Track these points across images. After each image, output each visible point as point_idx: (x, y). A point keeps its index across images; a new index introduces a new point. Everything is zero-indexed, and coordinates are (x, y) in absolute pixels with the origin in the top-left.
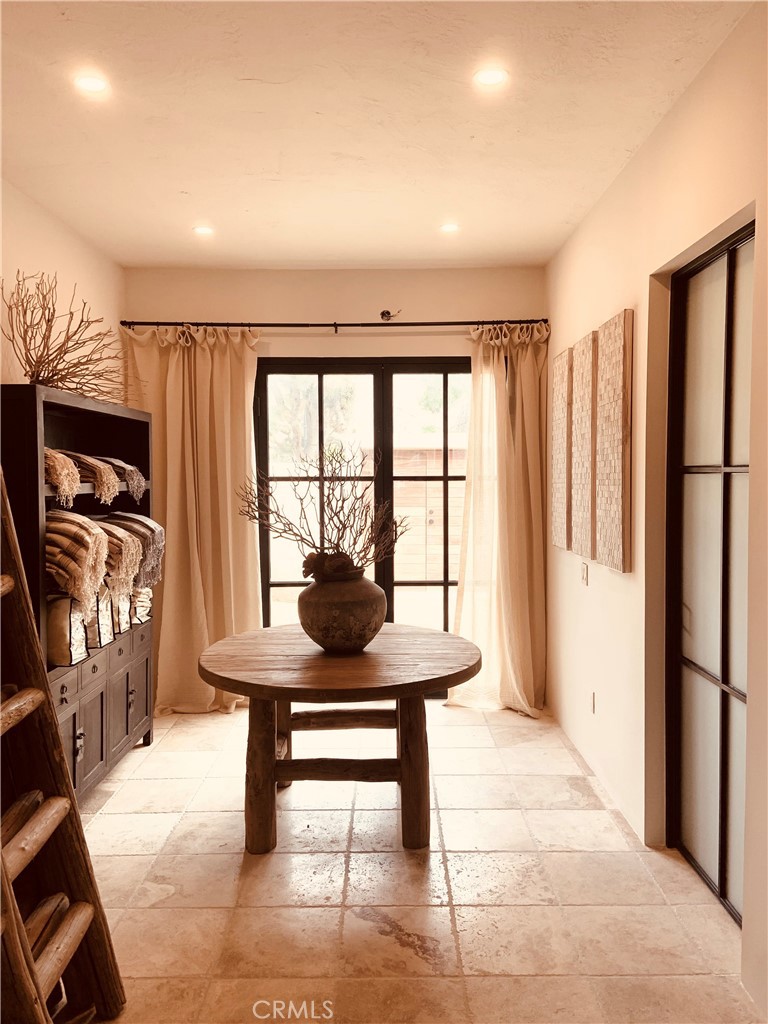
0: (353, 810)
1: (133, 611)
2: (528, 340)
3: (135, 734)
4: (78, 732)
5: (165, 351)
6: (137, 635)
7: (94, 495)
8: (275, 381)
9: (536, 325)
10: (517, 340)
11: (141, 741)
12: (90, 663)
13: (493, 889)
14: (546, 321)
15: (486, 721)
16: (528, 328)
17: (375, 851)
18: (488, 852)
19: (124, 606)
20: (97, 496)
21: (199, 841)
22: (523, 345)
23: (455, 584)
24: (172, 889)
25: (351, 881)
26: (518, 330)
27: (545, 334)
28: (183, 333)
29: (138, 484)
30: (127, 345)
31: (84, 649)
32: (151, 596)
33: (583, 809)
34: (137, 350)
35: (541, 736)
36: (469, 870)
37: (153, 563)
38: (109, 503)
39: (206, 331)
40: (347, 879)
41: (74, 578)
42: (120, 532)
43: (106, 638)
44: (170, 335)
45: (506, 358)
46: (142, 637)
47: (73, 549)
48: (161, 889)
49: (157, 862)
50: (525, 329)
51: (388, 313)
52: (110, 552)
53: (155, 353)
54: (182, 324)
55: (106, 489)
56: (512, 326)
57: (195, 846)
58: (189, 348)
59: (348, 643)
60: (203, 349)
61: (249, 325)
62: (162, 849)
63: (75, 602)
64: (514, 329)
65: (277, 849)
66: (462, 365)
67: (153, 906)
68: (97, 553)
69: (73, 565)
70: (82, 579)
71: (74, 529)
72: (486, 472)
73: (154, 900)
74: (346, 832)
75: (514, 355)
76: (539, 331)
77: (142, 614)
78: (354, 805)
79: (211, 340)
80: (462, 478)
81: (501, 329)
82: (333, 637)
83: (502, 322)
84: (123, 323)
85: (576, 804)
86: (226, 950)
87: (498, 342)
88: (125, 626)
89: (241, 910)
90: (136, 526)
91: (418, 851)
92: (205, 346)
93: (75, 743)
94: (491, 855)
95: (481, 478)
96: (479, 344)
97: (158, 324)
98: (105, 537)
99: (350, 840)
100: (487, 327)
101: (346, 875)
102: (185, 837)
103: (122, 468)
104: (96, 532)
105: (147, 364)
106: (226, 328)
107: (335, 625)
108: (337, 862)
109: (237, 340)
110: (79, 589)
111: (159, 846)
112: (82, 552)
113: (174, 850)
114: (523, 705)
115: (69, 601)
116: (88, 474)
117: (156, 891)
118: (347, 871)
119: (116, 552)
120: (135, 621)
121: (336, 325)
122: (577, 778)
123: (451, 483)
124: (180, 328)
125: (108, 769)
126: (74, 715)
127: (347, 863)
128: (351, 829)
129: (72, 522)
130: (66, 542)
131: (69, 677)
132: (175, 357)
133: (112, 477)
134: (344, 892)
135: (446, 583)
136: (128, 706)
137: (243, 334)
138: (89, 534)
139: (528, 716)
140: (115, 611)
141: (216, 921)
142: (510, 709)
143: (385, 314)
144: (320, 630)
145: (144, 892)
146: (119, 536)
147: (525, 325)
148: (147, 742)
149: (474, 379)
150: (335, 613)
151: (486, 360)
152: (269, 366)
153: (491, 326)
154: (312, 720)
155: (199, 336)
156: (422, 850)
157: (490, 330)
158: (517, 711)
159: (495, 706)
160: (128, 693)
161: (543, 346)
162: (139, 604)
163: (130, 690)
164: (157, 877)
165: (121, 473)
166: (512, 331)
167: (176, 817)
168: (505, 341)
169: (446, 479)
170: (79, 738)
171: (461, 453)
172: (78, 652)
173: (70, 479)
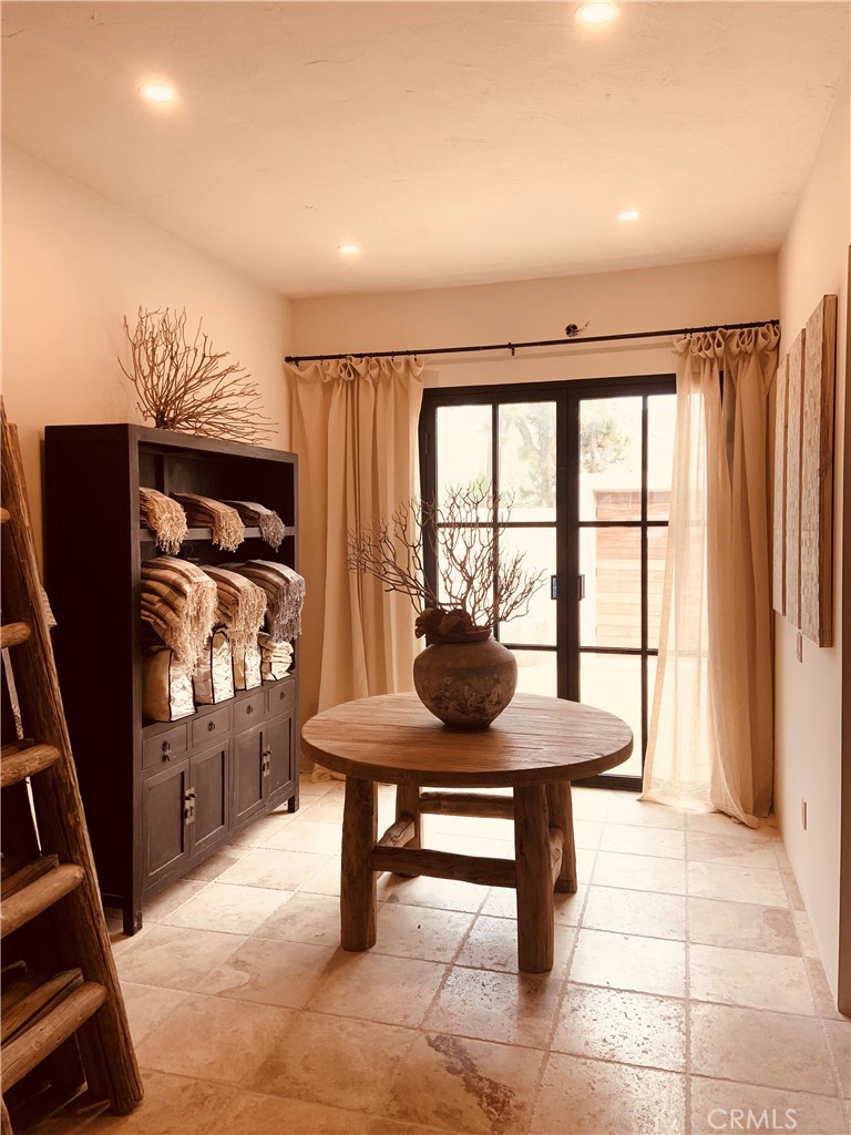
0: (477, 915)
1: (265, 665)
2: (749, 348)
3: (273, 798)
4: (187, 793)
5: (328, 388)
6: (274, 693)
7: (212, 541)
8: (444, 414)
9: (761, 329)
10: (735, 349)
11: (284, 806)
12: (204, 721)
13: (609, 1039)
14: (775, 323)
15: (686, 825)
16: (750, 333)
17: (483, 968)
18: (621, 991)
19: (253, 660)
20: (216, 542)
21: (299, 926)
22: (745, 355)
23: (654, 653)
24: (246, 976)
25: (440, 1002)
26: (737, 336)
27: (774, 339)
28: (345, 366)
29: (275, 529)
30: (292, 383)
31: (192, 706)
32: (292, 651)
33: (771, 952)
34: (301, 388)
35: (751, 850)
36: (588, 1010)
37: (289, 615)
38: (233, 548)
39: (368, 361)
40: (438, 996)
41: (171, 629)
42: (240, 581)
43: (224, 691)
44: (332, 368)
45: (721, 374)
46: (282, 695)
47: (171, 598)
48: (236, 976)
49: (244, 945)
50: (753, 334)
51: (575, 327)
52: (220, 603)
53: (319, 390)
54: (340, 357)
55: (225, 534)
56: (730, 331)
57: (292, 932)
58: (352, 382)
59: (464, 717)
60: (367, 383)
61: (415, 353)
62: (258, 929)
63: (175, 656)
64: (732, 335)
65: (374, 949)
66: (665, 384)
67: (220, 994)
68: (199, 603)
69: (170, 615)
70: (179, 629)
71: (173, 576)
72: (693, 517)
73: (224, 986)
74: (459, 939)
75: (733, 368)
76: (764, 336)
77: (279, 670)
78: (481, 908)
79: (374, 372)
80: (664, 524)
81: (714, 337)
82: (447, 708)
83: (716, 328)
84: (288, 360)
85: (764, 945)
86: (271, 1057)
87: (709, 353)
88: (253, 680)
89: (307, 1015)
90: (271, 576)
91: (534, 977)
92: (368, 379)
93: (183, 805)
94: (623, 995)
95: (687, 524)
96: (686, 358)
97: (322, 358)
98: (211, 584)
99: (460, 950)
100: (695, 335)
101: (439, 992)
102: (285, 920)
103: (257, 513)
104: (199, 583)
105: (310, 399)
106: (390, 358)
107: (447, 694)
108: (436, 975)
109: (401, 370)
110: (175, 641)
111: (259, 922)
112: (180, 602)
113: (268, 936)
114: (736, 810)
115: (168, 652)
116: (195, 515)
117: (231, 977)
118: (442, 987)
119: (228, 604)
120: (270, 677)
121: (511, 346)
122: (778, 911)
123: (651, 531)
124: (343, 361)
125: (231, 834)
126: (182, 774)
127: (445, 977)
128: (467, 936)
129: (174, 570)
130: (165, 590)
131: (172, 735)
132: (338, 394)
133: (234, 522)
134: (428, 1012)
135: (644, 652)
136: (262, 768)
137: (408, 363)
138: (190, 582)
139: (743, 823)
140: (237, 668)
141: (274, 1019)
142: (722, 813)
143: (571, 329)
144: (432, 699)
145: (219, 974)
146: (238, 585)
147: (746, 330)
148: (292, 809)
149: (680, 402)
150: (448, 680)
151: (696, 376)
152: (436, 398)
153: (701, 334)
154: (443, 803)
155: (361, 367)
156: (539, 976)
157: (698, 339)
158: (730, 817)
159: (702, 808)
160: (262, 755)
161: (772, 355)
162: (273, 659)
163: (264, 751)
164: (237, 961)
165: (250, 519)
166: (727, 339)
167: (287, 895)
168: (719, 351)
169: (644, 524)
170: (188, 799)
171: (664, 495)
172: (182, 705)
173: (171, 522)
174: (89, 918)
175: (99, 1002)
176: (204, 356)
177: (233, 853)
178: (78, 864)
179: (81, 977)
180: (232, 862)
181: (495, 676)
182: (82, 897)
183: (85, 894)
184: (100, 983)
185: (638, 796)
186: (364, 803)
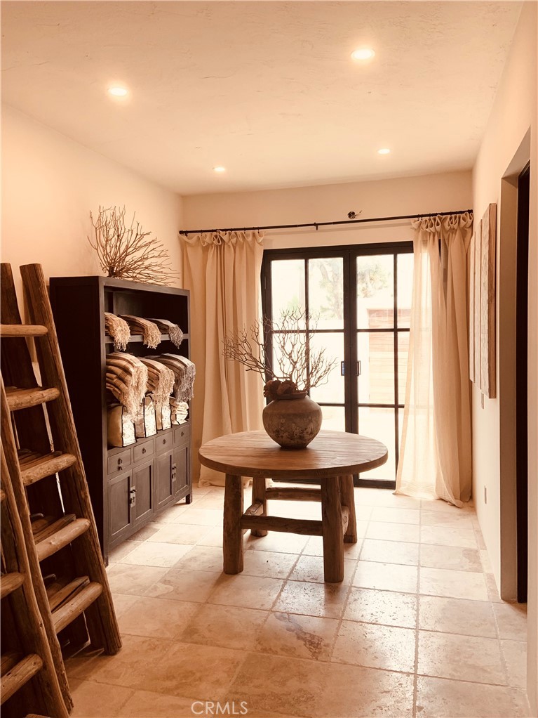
0: (300, 555)
1: (173, 416)
2: (456, 226)
3: (178, 495)
4: (131, 489)
5: (206, 250)
6: (178, 432)
7: (143, 342)
8: (277, 266)
9: (462, 215)
10: (447, 227)
11: (183, 500)
12: (139, 449)
13: (375, 614)
14: (471, 211)
15: (421, 507)
16: (456, 217)
17: (304, 581)
18: (382, 591)
19: (166, 413)
20: (145, 343)
21: (198, 563)
22: (453, 231)
23: (402, 407)
24: (172, 588)
25: (281, 598)
26: (448, 220)
27: (469, 222)
28: (216, 236)
29: (177, 335)
30: (183, 247)
31: (134, 438)
32: (188, 408)
33: (466, 570)
34: (189, 249)
35: (458, 519)
36: (363, 600)
37: (187, 386)
38: (155, 347)
39: (230, 234)
40: (280, 595)
41: (123, 393)
42: (159, 366)
43: (151, 431)
44: (208, 238)
45: (440, 241)
46: (182, 434)
47: (123, 376)
48: (166, 588)
49: (168, 573)
50: (457, 218)
51: (353, 213)
52: (149, 379)
53: (200, 250)
54: (215, 231)
55: (150, 339)
56: (444, 216)
57: (194, 565)
58: (220, 246)
59: (292, 442)
60: (229, 247)
61: (258, 228)
62: (176, 564)
63: (125, 410)
64: (445, 219)
65: (242, 573)
66: (407, 247)
67: (157, 597)
68: (139, 378)
69: (122, 385)
70: (128, 393)
71: (124, 363)
72: (424, 325)
73: (158, 593)
74: (291, 567)
75: (446, 237)
76: (464, 219)
77: (181, 418)
78: (302, 551)
79: (234, 240)
80: (407, 330)
81: (435, 220)
82: (282, 437)
83: (436, 215)
84: (181, 232)
85: (462, 567)
86: (189, 626)
87: (432, 229)
88: (167, 425)
89: (208, 605)
90: (176, 363)
91: (333, 585)
92: (230, 244)
93: (129, 496)
94: (382, 592)
95: (420, 330)
96: (419, 232)
97: (202, 231)
98: (145, 368)
99: (291, 572)
100: (424, 218)
101: (280, 593)
102: (190, 560)
103: (168, 326)
104: (138, 367)
105: (195, 256)
106: (243, 231)
107: (283, 429)
108: (278, 585)
109: (250, 239)
110: (126, 400)
111: (174, 562)
112: (128, 378)
113: (182, 567)
114: (450, 497)
115: (121, 407)
116: (135, 328)
117: (162, 588)
118: (282, 591)
119: (153, 380)
120: (176, 423)
121: (315, 224)
122: (471, 550)
123: (400, 334)
124: (214, 233)
125: (155, 514)
126: (129, 478)
127: (283, 586)
128: (295, 565)
129: (124, 359)
130: (119, 371)
131: (124, 455)
132: (212, 253)
133: (155, 331)
134: (274, 603)
135: (397, 407)
136: (172, 477)
137: (254, 234)
138: (133, 366)
139: (454, 505)
140: (158, 417)
141: (188, 608)
142: (443, 500)
143: (351, 214)
144: (274, 432)
145: (155, 588)
146: (158, 368)
147: (453, 216)
148: (188, 502)
149: (416, 258)
150: (283, 421)
151: (425, 242)
152: (270, 255)
153: (427, 218)
154: (280, 493)
155: (225, 238)
156: (336, 584)
157: (426, 221)
158: (447, 502)
159: (431, 497)
160: (171, 469)
161: (469, 230)
162: (177, 412)
163: (173, 466)
164: (165, 581)
165: (164, 330)
166: (443, 221)
167: (190, 548)
168: (438, 228)
169: (396, 330)
170: (132, 492)
171: (407, 312)
172: (129, 438)
173: (122, 333)
174: (93, 548)
175: (100, 593)
176: (137, 234)
177: (156, 526)
178: (87, 518)
179: (88, 581)
180: (156, 530)
181: (310, 418)
182: (89, 536)
183: (91, 535)
184: (98, 582)
185: (393, 491)
186: (236, 490)
